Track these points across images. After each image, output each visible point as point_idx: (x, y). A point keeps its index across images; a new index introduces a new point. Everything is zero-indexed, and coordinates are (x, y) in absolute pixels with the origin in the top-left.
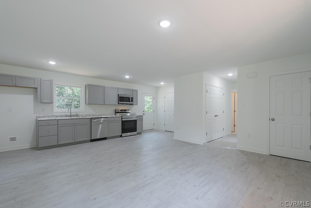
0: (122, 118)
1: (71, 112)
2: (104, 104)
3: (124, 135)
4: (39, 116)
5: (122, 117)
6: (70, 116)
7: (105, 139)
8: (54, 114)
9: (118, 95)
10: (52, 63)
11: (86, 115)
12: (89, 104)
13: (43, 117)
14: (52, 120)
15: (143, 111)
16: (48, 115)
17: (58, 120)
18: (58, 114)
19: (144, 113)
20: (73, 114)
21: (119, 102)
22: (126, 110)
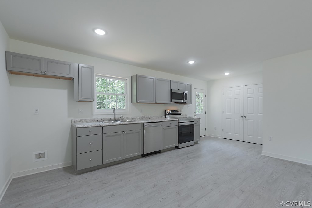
0: (178, 123)
1: (115, 114)
2: (156, 103)
3: (181, 145)
4: (74, 120)
5: (178, 120)
6: (114, 120)
7: (158, 152)
8: (94, 117)
9: (171, 90)
11: (132, 117)
12: (138, 103)
13: (81, 121)
14: (95, 127)
15: (194, 112)
16: (86, 118)
17: (103, 126)
18: (99, 117)
19: (195, 114)
20: (117, 117)
21: (173, 100)
22: (176, 111)
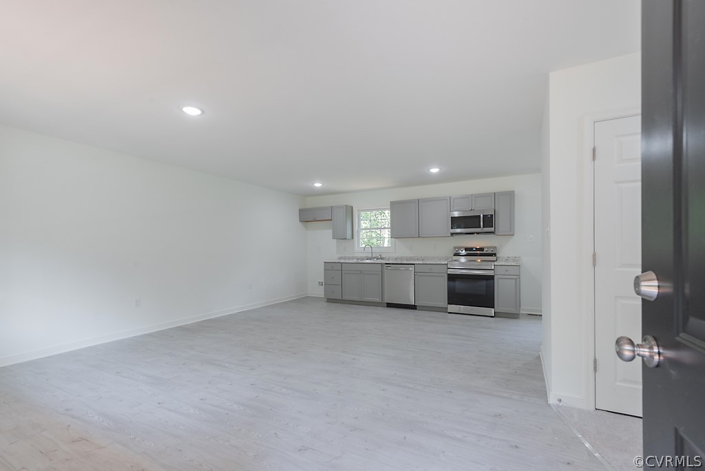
0: (447, 268)
1: (372, 253)
5: (447, 265)
7: (413, 308)
10: (318, 185)
11: (396, 257)
16: (349, 256)
17: (341, 263)
21: (451, 231)
22: (482, 249)
